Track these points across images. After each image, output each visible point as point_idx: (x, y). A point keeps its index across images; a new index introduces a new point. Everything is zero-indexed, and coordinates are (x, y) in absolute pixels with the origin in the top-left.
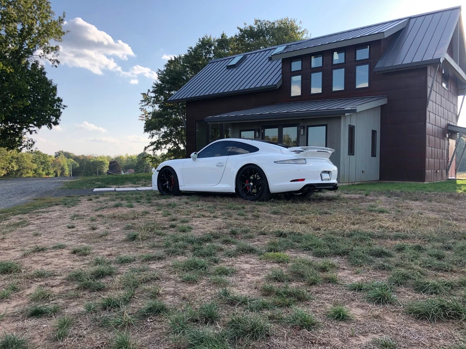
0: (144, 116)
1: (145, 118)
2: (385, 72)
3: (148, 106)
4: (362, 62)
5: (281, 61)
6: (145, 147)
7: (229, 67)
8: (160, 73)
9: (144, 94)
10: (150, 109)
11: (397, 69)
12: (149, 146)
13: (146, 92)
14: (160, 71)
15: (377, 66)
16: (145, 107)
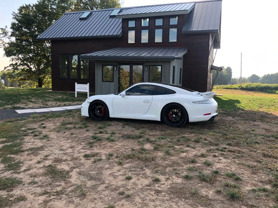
0: (2, 45)
1: (3, 46)
2: (187, 34)
3: (5, 38)
4: (173, 26)
5: (121, 20)
6: (5, 67)
7: (81, 19)
8: (14, 14)
9: (2, 29)
10: (7, 40)
11: (194, 33)
12: (8, 67)
13: (4, 28)
14: (14, 13)
15: (183, 30)
16: (2, 39)
